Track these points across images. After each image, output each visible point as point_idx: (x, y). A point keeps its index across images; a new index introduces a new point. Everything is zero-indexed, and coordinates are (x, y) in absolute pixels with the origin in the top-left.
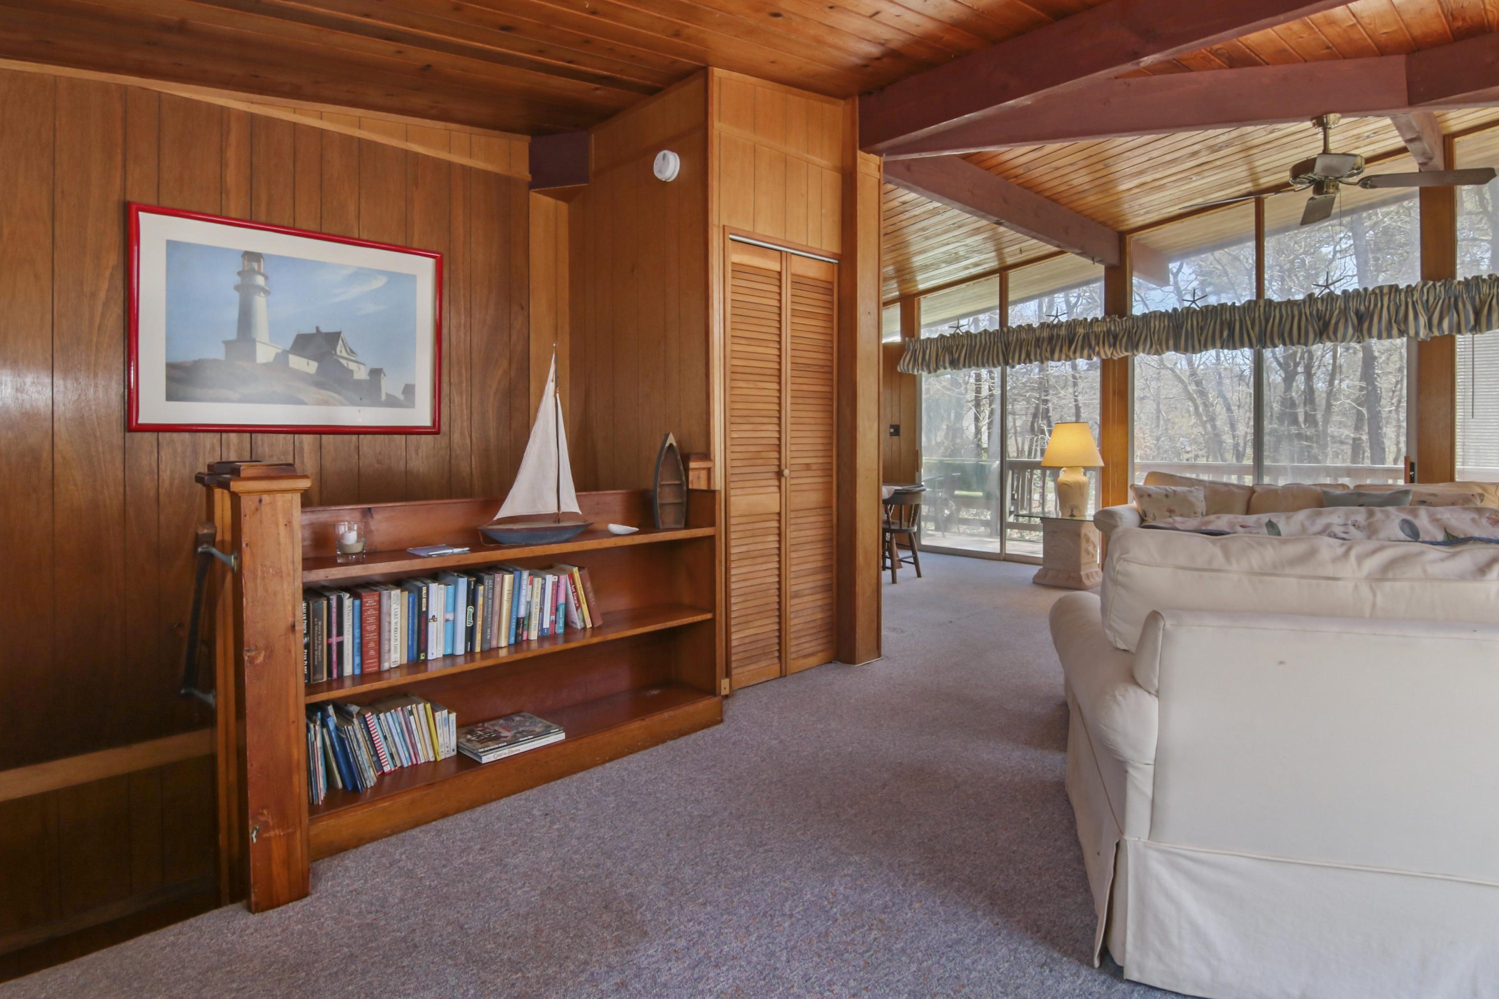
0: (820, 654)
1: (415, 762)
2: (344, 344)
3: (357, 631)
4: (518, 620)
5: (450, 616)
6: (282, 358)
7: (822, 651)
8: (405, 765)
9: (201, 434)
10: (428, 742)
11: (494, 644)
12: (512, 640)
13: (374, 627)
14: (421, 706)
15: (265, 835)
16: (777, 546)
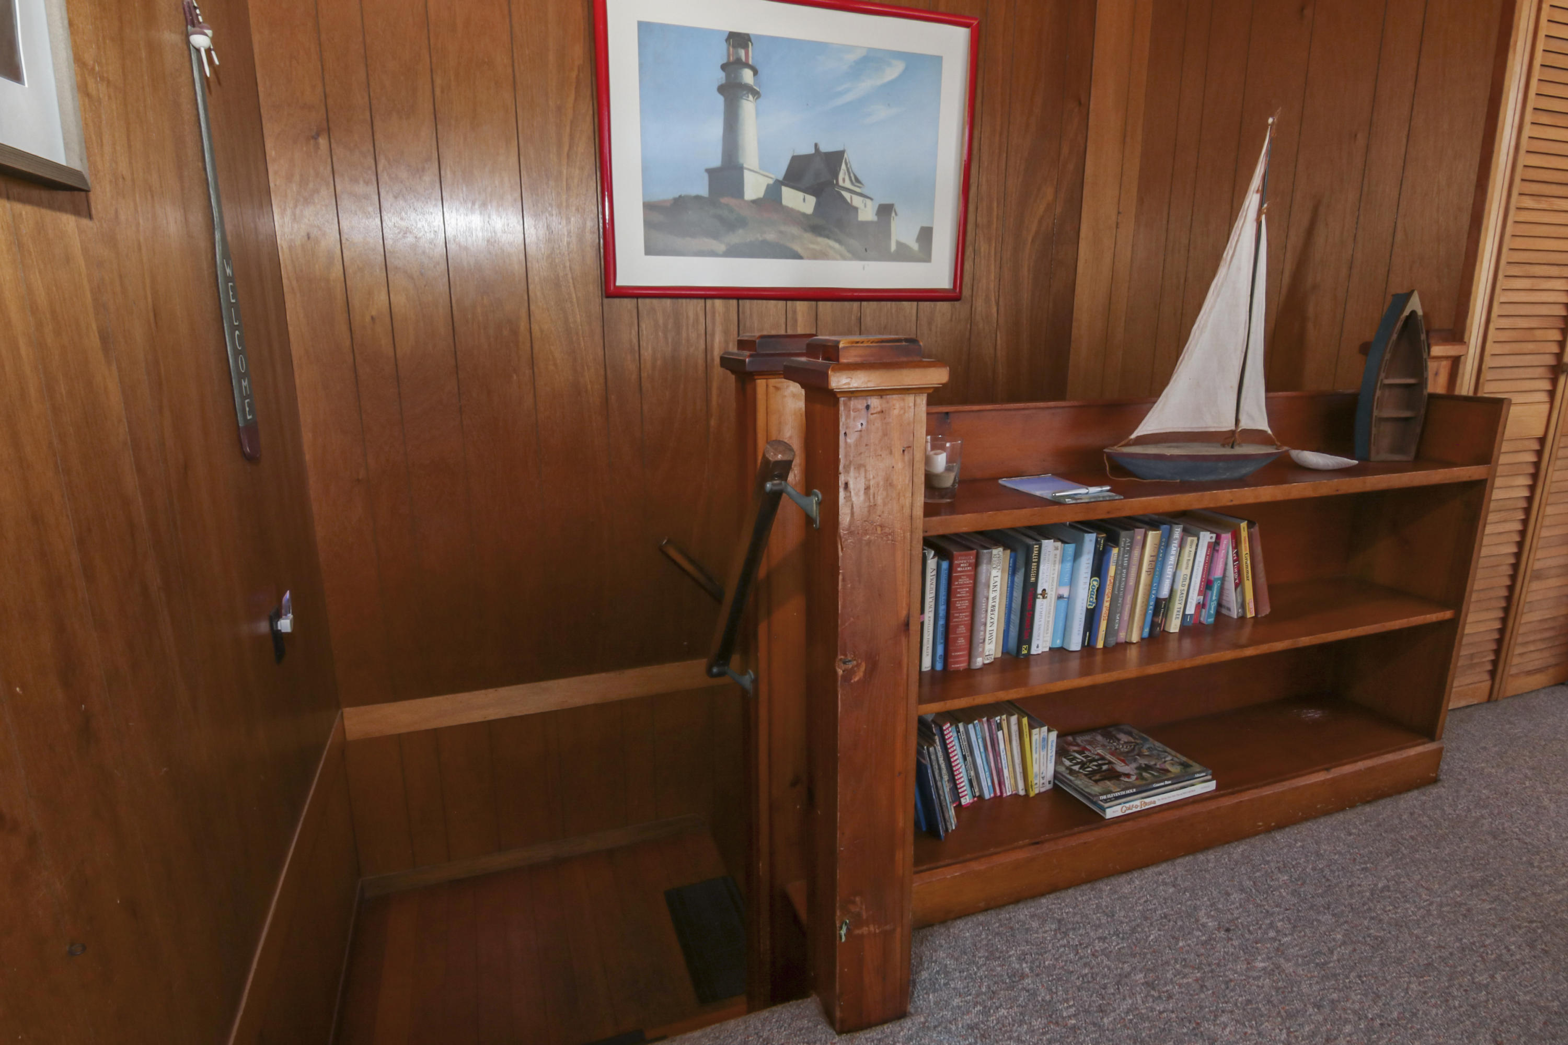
0: (1551, 671)
1: (998, 794)
2: (848, 170)
3: (942, 608)
4: (1158, 601)
5: (1065, 592)
6: (773, 192)
7: (1556, 665)
8: (987, 796)
9: (684, 301)
10: (1019, 769)
11: (1122, 637)
12: (1146, 633)
13: (966, 603)
14: (1014, 719)
15: (858, 932)
16: (1527, 494)
